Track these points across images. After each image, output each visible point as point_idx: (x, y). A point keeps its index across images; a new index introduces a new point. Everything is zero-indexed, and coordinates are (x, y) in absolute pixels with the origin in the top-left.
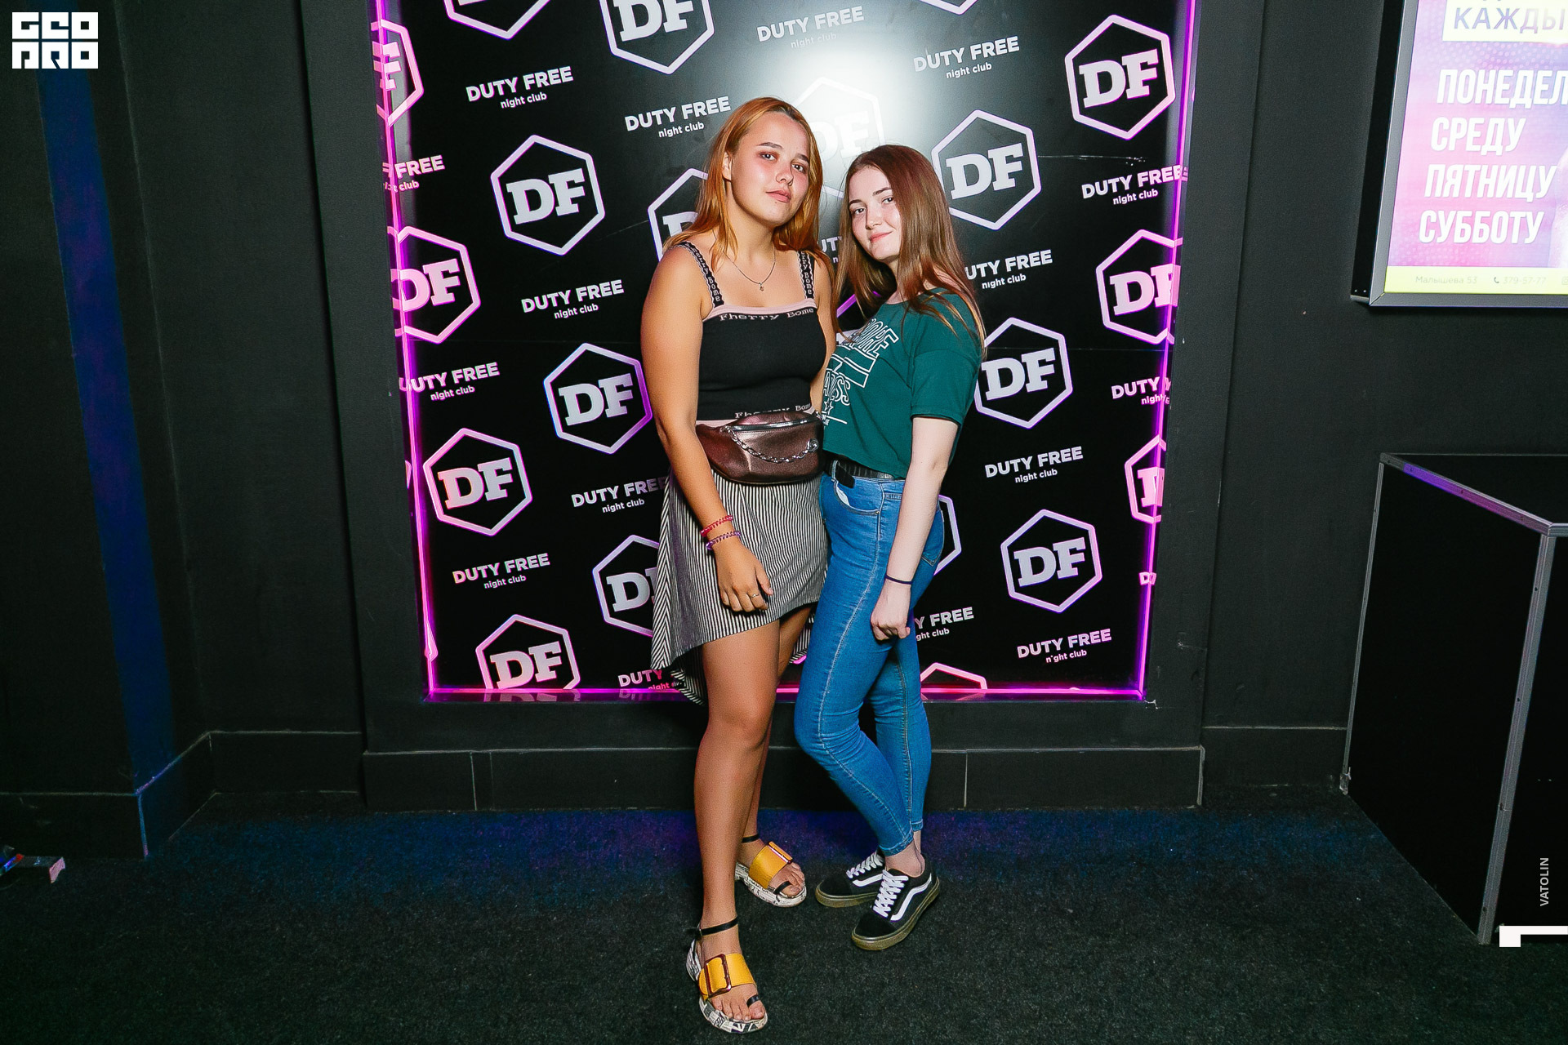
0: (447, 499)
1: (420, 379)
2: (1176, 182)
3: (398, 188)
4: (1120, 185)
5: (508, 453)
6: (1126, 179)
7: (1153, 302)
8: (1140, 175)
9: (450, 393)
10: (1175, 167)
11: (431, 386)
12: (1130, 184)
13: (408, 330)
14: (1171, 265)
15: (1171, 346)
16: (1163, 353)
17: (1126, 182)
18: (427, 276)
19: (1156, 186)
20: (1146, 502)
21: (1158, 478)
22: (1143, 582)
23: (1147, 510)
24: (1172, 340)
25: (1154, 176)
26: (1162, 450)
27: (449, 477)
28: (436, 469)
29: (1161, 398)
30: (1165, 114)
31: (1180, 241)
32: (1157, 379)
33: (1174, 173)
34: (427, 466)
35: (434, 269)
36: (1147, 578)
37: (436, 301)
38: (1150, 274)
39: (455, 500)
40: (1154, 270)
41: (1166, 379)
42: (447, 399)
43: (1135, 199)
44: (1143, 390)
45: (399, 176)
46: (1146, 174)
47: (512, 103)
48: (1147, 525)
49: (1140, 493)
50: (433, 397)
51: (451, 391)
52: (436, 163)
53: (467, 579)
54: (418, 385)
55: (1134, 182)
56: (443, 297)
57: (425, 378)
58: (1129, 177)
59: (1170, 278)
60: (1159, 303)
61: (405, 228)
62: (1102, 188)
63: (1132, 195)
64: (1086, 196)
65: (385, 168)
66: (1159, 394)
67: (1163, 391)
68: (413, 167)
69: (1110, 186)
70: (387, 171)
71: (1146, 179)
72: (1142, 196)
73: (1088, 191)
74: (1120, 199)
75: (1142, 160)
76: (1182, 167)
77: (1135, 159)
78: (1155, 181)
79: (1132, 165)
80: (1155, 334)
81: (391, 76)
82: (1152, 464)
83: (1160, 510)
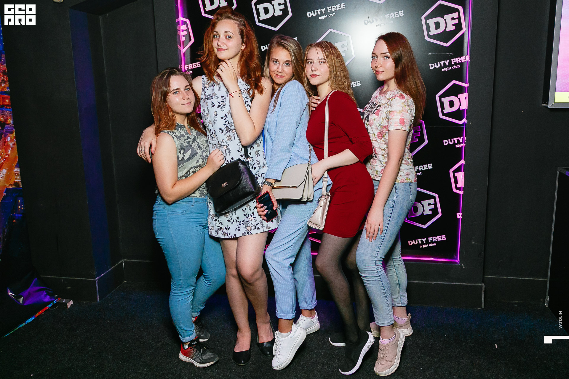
2: (467, 61)
4: (445, 64)
6: (447, 61)
7: (459, 108)
8: (452, 60)
10: (466, 56)
12: (449, 63)
14: (466, 93)
15: (466, 125)
16: (464, 127)
17: (447, 63)
19: (459, 64)
20: (458, 186)
21: (462, 176)
22: (458, 217)
23: (459, 189)
24: (466, 122)
25: (458, 60)
26: (464, 164)
29: (464, 145)
30: (462, 36)
31: (468, 85)
33: (466, 58)
36: (459, 215)
40: (459, 96)
41: (465, 138)
43: (451, 69)
44: (456, 142)
45: (186, 69)
46: (455, 59)
48: (459, 195)
49: (456, 182)
59: (466, 99)
60: (462, 108)
62: (437, 65)
63: (449, 67)
64: (431, 68)
65: (181, 67)
66: (462, 144)
67: (464, 143)
68: (190, 66)
69: (441, 64)
70: (181, 68)
71: (455, 61)
72: (453, 68)
73: (432, 66)
74: (445, 69)
75: (453, 54)
76: (469, 56)
77: (450, 53)
78: (458, 62)
79: (449, 56)
80: (461, 120)
81: (183, 36)
82: (461, 171)
83: (464, 189)
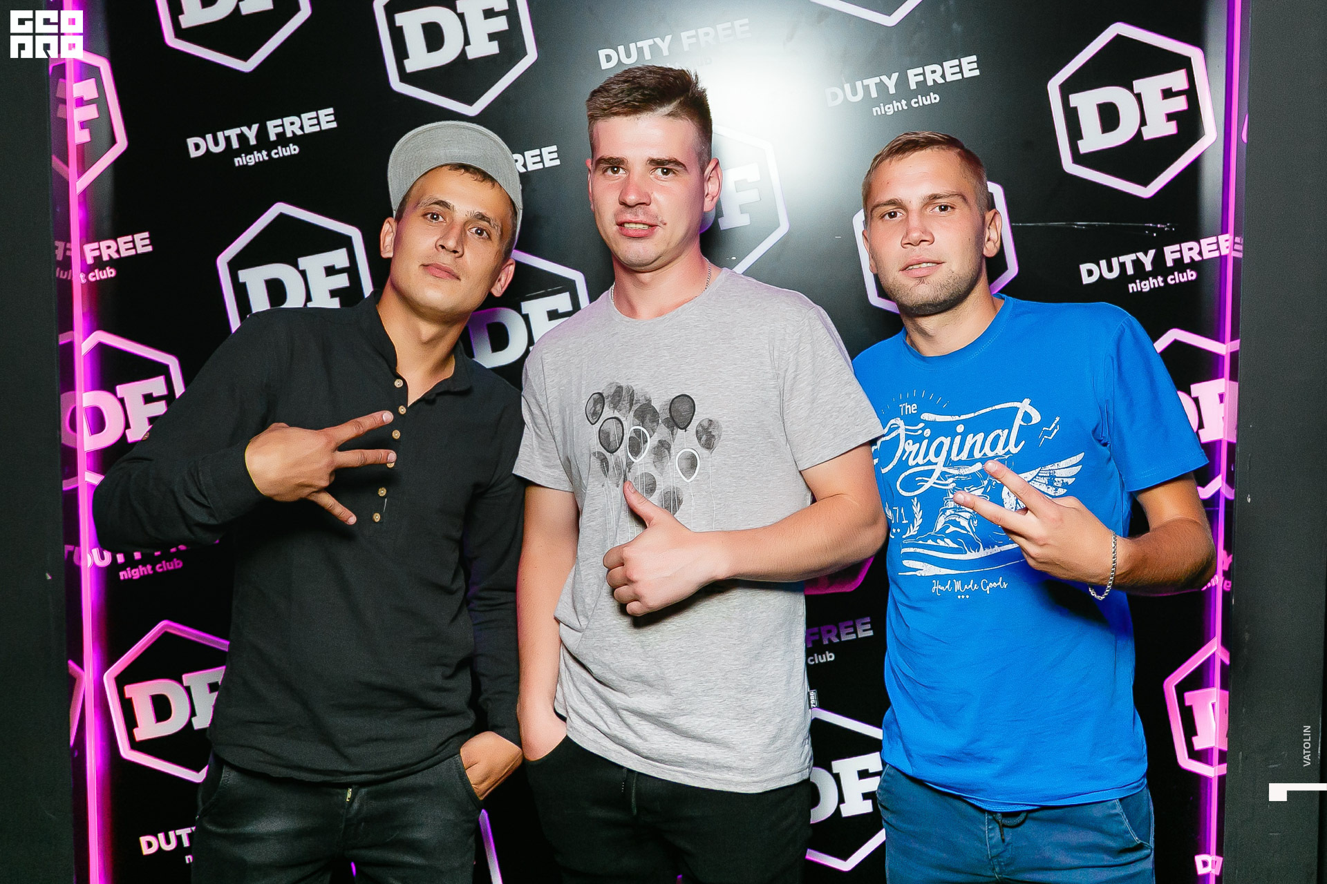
0: (137, 727)
2: (1223, 259)
3: (87, 278)
4: (1138, 264)
6: (1146, 255)
8: (1168, 250)
9: (147, 570)
10: (1220, 237)
11: (120, 558)
12: (1153, 263)
13: (88, 477)
14: (1223, 380)
15: (1228, 502)
16: (1218, 511)
17: (1147, 260)
18: (122, 401)
19: (1193, 265)
20: (1199, 743)
21: (1217, 706)
22: (1201, 869)
24: (1228, 493)
25: (1189, 250)
26: (1222, 663)
27: (141, 694)
28: (122, 681)
29: (1217, 580)
30: (1198, 164)
31: (1235, 345)
33: (1220, 246)
34: (109, 678)
35: (132, 391)
36: (1208, 864)
37: (132, 436)
38: (1190, 393)
39: (149, 728)
40: (1197, 389)
41: (1222, 553)
42: (142, 578)
43: (1162, 284)
45: (90, 261)
46: (1176, 247)
47: (251, 160)
48: (1206, 780)
49: (1190, 730)
50: (122, 575)
51: (148, 567)
52: (141, 243)
53: (160, 848)
54: (103, 559)
56: (141, 431)
58: (1152, 253)
59: (1222, 401)
60: (1207, 436)
61: (95, 333)
62: (1110, 269)
63: (1156, 278)
64: (1086, 280)
65: (66, 249)
68: (108, 249)
69: (1122, 266)
70: (68, 253)
71: (1178, 255)
72: (1172, 280)
73: (1090, 273)
74: (1138, 284)
75: (1170, 227)
76: (1232, 237)
77: (1159, 226)
78: (1191, 258)
79: (1155, 235)
81: (83, 125)
82: (1209, 684)
83: (1223, 757)
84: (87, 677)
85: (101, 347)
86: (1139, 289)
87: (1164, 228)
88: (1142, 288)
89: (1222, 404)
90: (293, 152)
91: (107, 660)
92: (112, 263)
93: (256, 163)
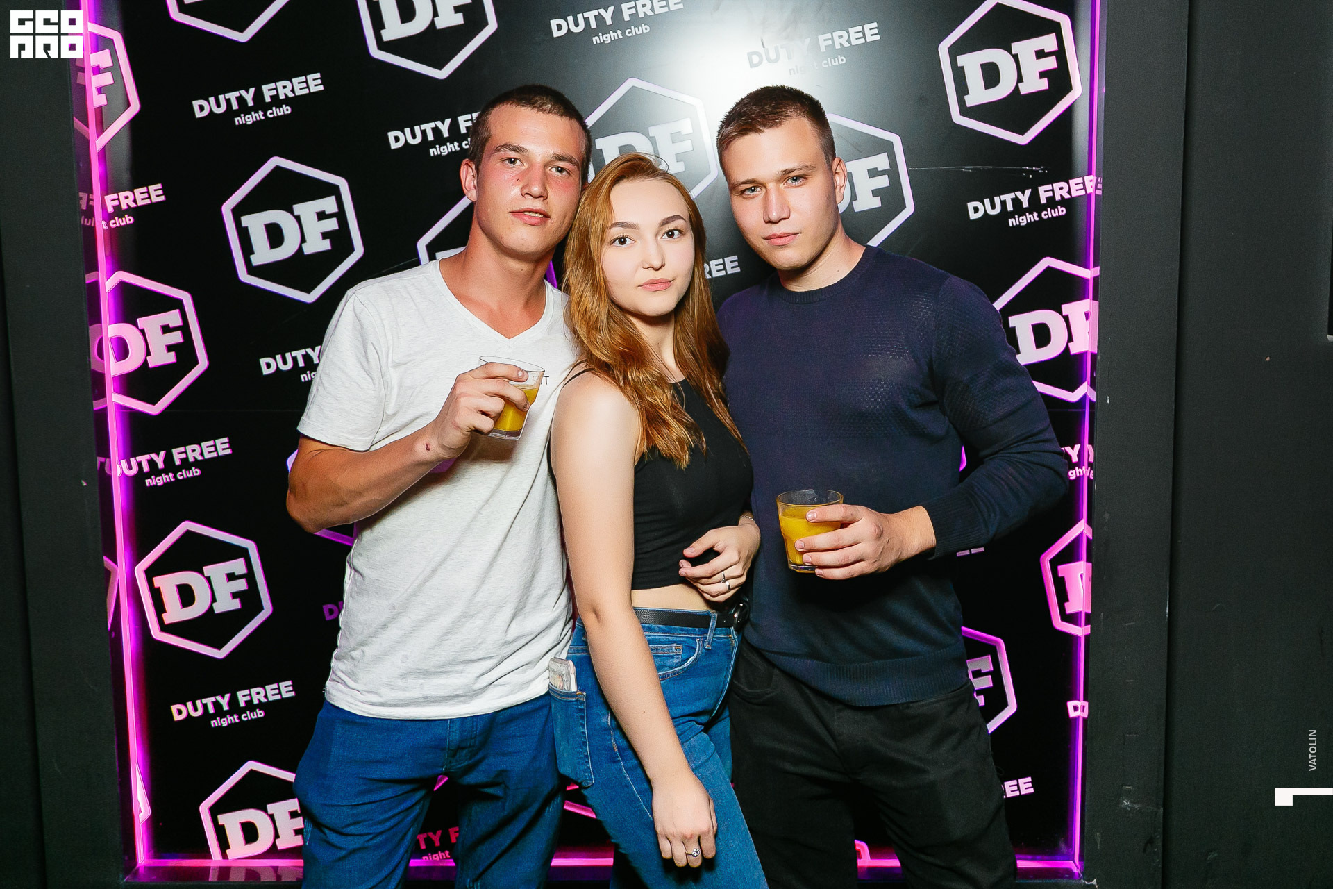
0: (165, 612)
1: (132, 460)
2: (1089, 196)
3: (108, 225)
4: (1016, 202)
5: (242, 553)
6: (1023, 193)
7: (1067, 347)
8: (1041, 189)
9: (170, 477)
10: (1086, 178)
11: (146, 468)
12: (1029, 201)
13: (116, 399)
14: (1088, 301)
15: (1092, 404)
16: (1084, 413)
17: (1024, 198)
18: (142, 332)
19: (1063, 202)
20: (1071, 608)
21: (1084, 576)
22: (1072, 714)
23: (1073, 619)
24: (1093, 396)
25: (1060, 190)
26: (1088, 538)
27: (168, 584)
28: (151, 573)
29: (1084, 471)
30: (1069, 112)
31: (1096, 271)
32: (1077, 447)
33: (1083, 185)
34: (140, 570)
35: (152, 323)
36: (1077, 709)
37: (153, 362)
38: (1060, 312)
39: (175, 613)
40: (1067, 308)
41: (1089, 448)
42: (166, 484)
43: (1037, 219)
45: (110, 210)
46: (1049, 187)
47: (249, 119)
48: (1075, 638)
49: (1063, 597)
50: (148, 482)
51: (171, 475)
52: (156, 193)
53: (189, 715)
54: (130, 468)
55: (1034, 197)
56: (162, 357)
57: (139, 459)
58: (1028, 192)
59: (1087, 319)
60: (1075, 349)
61: (115, 273)
62: (993, 206)
64: (973, 216)
65: (89, 200)
66: (1080, 467)
67: (1086, 463)
68: (126, 199)
69: (1004, 203)
70: (91, 203)
71: (1050, 194)
72: (1045, 215)
73: (976, 210)
74: (1017, 219)
75: (1043, 170)
76: (1095, 178)
77: (1034, 169)
78: (1061, 196)
79: (1031, 176)
80: (1072, 389)
81: (100, 90)
82: (1076, 558)
83: (1089, 619)
84: (120, 571)
85: (122, 285)
86: (1018, 223)
87: (1038, 171)
88: (1020, 223)
89: (1088, 322)
90: (286, 112)
91: (137, 555)
92: (130, 211)
93: (254, 122)
